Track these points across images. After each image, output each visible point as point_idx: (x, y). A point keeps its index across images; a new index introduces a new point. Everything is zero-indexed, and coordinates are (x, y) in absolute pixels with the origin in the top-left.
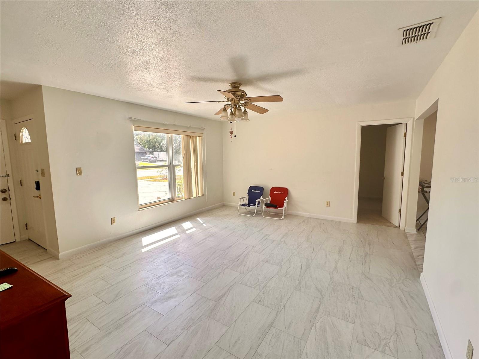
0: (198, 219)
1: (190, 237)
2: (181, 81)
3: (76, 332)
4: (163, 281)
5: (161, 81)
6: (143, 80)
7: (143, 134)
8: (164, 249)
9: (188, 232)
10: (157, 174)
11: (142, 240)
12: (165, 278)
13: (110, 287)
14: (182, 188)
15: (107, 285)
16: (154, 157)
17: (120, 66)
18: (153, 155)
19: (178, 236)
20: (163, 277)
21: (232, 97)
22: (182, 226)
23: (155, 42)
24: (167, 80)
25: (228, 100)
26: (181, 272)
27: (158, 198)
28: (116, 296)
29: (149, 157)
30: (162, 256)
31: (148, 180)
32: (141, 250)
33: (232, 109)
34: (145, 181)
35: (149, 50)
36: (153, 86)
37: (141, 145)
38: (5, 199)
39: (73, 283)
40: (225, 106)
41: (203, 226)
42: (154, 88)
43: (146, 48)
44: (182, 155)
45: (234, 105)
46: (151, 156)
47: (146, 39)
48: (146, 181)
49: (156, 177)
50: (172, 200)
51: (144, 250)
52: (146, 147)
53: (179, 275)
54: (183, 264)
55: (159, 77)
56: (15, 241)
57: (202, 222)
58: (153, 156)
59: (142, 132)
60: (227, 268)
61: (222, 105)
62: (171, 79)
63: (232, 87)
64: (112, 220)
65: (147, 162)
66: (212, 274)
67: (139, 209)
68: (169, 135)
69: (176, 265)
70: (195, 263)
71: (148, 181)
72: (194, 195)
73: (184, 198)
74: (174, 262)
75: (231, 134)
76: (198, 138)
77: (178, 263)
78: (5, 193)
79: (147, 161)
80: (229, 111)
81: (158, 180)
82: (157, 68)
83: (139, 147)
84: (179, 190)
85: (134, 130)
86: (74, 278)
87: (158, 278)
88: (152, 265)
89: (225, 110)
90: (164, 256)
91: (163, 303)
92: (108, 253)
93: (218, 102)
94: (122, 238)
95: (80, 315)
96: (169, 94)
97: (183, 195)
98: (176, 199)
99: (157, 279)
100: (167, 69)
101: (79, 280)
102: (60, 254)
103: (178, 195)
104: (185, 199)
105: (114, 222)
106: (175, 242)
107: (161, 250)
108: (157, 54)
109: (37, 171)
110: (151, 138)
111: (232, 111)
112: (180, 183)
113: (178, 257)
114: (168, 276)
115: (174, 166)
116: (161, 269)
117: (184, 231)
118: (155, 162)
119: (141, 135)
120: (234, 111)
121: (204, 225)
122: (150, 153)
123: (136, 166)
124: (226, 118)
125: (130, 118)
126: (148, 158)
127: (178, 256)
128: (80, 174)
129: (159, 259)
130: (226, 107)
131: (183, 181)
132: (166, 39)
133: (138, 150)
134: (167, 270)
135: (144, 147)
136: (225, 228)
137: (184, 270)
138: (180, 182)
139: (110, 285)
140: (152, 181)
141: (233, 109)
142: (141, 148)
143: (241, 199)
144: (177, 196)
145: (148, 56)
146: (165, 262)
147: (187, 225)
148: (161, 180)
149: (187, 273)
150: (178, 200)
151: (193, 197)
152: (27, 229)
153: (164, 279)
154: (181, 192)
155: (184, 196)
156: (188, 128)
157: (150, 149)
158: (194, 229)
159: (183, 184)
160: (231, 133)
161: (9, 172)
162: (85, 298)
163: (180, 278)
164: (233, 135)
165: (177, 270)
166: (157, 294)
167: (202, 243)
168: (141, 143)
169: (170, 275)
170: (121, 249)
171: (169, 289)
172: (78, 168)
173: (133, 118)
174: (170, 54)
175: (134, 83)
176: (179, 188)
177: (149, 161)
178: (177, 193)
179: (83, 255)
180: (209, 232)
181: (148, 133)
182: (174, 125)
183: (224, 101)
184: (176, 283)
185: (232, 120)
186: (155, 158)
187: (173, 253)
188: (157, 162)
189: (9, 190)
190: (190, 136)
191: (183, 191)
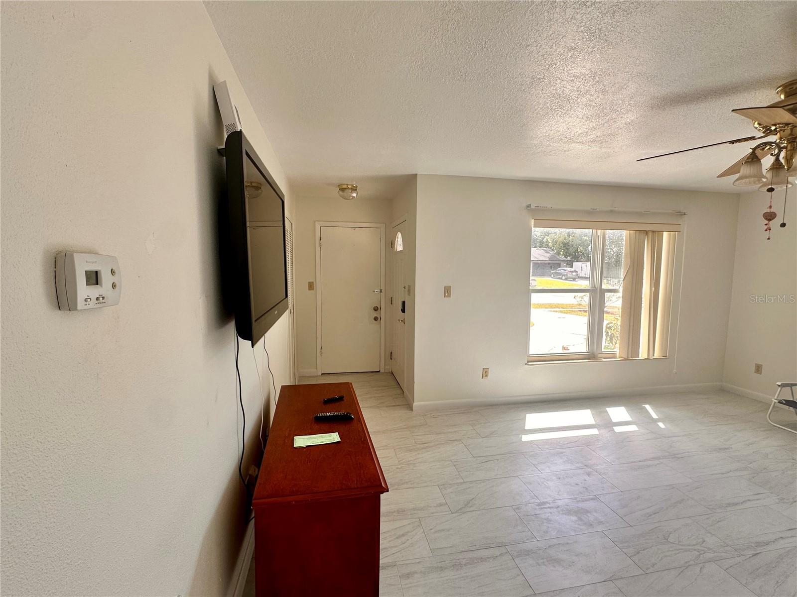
0: (648, 407)
1: (623, 440)
2: (631, 117)
3: (403, 535)
4: (547, 515)
5: (586, 126)
6: (552, 132)
7: (559, 232)
8: (561, 450)
9: (617, 429)
10: (575, 302)
11: (525, 417)
12: (552, 510)
13: (461, 483)
14: (616, 335)
15: (457, 478)
16: (572, 272)
17: (512, 117)
18: (572, 267)
19: (595, 431)
20: (549, 508)
21: (783, 121)
22: (607, 411)
23: (572, 45)
24: (599, 122)
25: (768, 131)
26: (589, 515)
27: (564, 348)
28: (466, 505)
29: (565, 270)
30: (556, 462)
31: (558, 309)
32: (520, 436)
33: (778, 155)
34: (551, 311)
35: (561, 68)
36: (570, 141)
37: (553, 250)
38: (376, 319)
39: (418, 454)
40: (754, 149)
41: (658, 425)
42: (573, 145)
43: (556, 64)
44: (622, 270)
45: (789, 142)
46: (569, 269)
47: (554, 45)
48: (554, 311)
49: (572, 306)
50: (591, 356)
51: (525, 438)
52: (562, 253)
53: (583, 518)
54: (596, 498)
55: (582, 120)
56: (380, 371)
57: (655, 416)
58: (572, 269)
59: (557, 230)
60: (714, 561)
61: (746, 149)
62: (607, 118)
63: (785, 95)
64: (484, 372)
65: (561, 279)
66: (666, 556)
67: (528, 362)
68: (599, 231)
69: (581, 493)
70: (624, 507)
71: (556, 311)
72: (643, 354)
73: (618, 356)
74: (577, 484)
75: (770, 220)
76: (665, 234)
77: (584, 490)
78: (377, 312)
79: (561, 277)
80: (767, 161)
81: (574, 311)
82: (579, 100)
83: (550, 255)
84: (609, 339)
85: (533, 226)
86: (422, 446)
87: (539, 505)
88: (532, 473)
89: (753, 158)
90: (559, 466)
91: (539, 565)
92: (471, 422)
93: (732, 142)
94: (495, 405)
95: (414, 510)
96: (604, 150)
97: (617, 350)
98: (600, 356)
99: (537, 507)
100: (598, 97)
101: (427, 452)
102: (414, 404)
103: (606, 347)
104: (619, 359)
105: (486, 376)
106: (587, 442)
107: (558, 448)
108: (577, 71)
109: (405, 288)
110: (571, 238)
111: (777, 160)
112: (612, 325)
113: (587, 478)
114: (559, 509)
115: (603, 292)
116: (548, 488)
117: (610, 425)
118: (574, 280)
119: (555, 233)
120: (786, 158)
121: (661, 425)
122: (567, 264)
123: (530, 288)
124: (756, 179)
125: (529, 206)
126: (563, 271)
127: (589, 474)
128: (449, 296)
129: (549, 467)
130: (759, 152)
131: (619, 323)
132: (597, 26)
133: (547, 259)
134: (560, 498)
135: (559, 254)
136: (720, 449)
137: (596, 511)
138: (614, 322)
139: (461, 481)
140: (564, 313)
141: (783, 154)
142: (552, 255)
143: (783, 386)
144: (603, 350)
145: (559, 81)
146: (560, 479)
147: (618, 413)
148: (580, 313)
149: (600, 523)
150: (604, 358)
151: (640, 358)
152: (391, 359)
153: (551, 513)
154: (614, 343)
155: (618, 352)
156: (641, 214)
157: (567, 258)
158: (633, 428)
159: (619, 328)
160: (769, 217)
161: (383, 288)
162: (425, 484)
163: (583, 527)
164: (775, 223)
165: (581, 505)
166: (532, 538)
167: (648, 466)
168: (554, 247)
169: (563, 511)
170: (490, 422)
171: (556, 541)
172: (448, 287)
173: (533, 207)
174: (606, 60)
175: (536, 142)
176: (610, 334)
177: (564, 278)
178: (604, 344)
179: (440, 414)
180: (671, 447)
181: (568, 230)
182: (611, 211)
183: (753, 138)
184: (573, 533)
185: (776, 184)
186: (574, 274)
187: (577, 465)
188: (576, 280)
189: (380, 308)
190: (646, 232)
191: (618, 342)
